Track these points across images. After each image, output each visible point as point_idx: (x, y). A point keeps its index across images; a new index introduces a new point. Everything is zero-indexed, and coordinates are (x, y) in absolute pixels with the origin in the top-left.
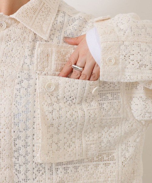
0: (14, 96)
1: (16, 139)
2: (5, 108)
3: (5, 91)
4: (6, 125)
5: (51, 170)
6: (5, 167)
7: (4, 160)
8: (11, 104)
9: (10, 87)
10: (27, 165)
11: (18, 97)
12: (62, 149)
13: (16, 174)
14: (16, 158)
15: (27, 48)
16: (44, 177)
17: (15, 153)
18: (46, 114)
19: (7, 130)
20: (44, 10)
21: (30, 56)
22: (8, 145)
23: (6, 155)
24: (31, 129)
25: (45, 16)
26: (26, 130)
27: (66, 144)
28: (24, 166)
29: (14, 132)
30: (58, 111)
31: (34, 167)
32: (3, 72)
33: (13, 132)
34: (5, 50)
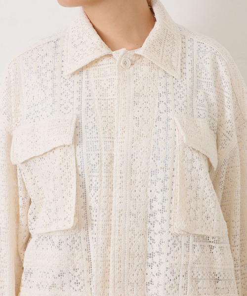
0: (152, 149)
1: (153, 200)
2: (141, 163)
3: (141, 142)
4: (142, 182)
5: (188, 246)
6: (140, 233)
7: (138, 225)
8: (149, 158)
9: (147, 137)
10: (162, 234)
11: (157, 149)
12: (200, 219)
13: (151, 244)
14: (151, 224)
15: (159, 84)
16: (180, 254)
17: (151, 217)
18: (185, 173)
19: (143, 189)
20: (169, 39)
21: (165, 92)
22: (143, 206)
23: (140, 219)
24: (169, 190)
25: (171, 45)
26: (164, 191)
27: (204, 214)
28: (159, 235)
29: (151, 191)
30: (197, 170)
31: (170, 239)
32: (137, 119)
33: (149, 191)
34: (136, 89)
